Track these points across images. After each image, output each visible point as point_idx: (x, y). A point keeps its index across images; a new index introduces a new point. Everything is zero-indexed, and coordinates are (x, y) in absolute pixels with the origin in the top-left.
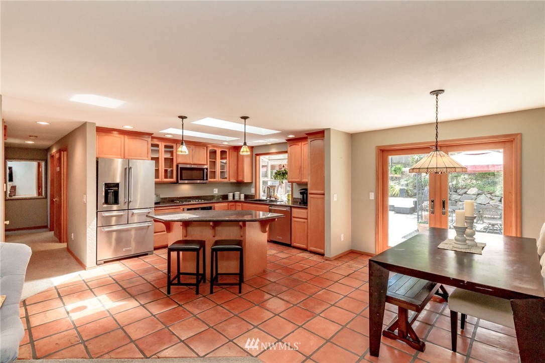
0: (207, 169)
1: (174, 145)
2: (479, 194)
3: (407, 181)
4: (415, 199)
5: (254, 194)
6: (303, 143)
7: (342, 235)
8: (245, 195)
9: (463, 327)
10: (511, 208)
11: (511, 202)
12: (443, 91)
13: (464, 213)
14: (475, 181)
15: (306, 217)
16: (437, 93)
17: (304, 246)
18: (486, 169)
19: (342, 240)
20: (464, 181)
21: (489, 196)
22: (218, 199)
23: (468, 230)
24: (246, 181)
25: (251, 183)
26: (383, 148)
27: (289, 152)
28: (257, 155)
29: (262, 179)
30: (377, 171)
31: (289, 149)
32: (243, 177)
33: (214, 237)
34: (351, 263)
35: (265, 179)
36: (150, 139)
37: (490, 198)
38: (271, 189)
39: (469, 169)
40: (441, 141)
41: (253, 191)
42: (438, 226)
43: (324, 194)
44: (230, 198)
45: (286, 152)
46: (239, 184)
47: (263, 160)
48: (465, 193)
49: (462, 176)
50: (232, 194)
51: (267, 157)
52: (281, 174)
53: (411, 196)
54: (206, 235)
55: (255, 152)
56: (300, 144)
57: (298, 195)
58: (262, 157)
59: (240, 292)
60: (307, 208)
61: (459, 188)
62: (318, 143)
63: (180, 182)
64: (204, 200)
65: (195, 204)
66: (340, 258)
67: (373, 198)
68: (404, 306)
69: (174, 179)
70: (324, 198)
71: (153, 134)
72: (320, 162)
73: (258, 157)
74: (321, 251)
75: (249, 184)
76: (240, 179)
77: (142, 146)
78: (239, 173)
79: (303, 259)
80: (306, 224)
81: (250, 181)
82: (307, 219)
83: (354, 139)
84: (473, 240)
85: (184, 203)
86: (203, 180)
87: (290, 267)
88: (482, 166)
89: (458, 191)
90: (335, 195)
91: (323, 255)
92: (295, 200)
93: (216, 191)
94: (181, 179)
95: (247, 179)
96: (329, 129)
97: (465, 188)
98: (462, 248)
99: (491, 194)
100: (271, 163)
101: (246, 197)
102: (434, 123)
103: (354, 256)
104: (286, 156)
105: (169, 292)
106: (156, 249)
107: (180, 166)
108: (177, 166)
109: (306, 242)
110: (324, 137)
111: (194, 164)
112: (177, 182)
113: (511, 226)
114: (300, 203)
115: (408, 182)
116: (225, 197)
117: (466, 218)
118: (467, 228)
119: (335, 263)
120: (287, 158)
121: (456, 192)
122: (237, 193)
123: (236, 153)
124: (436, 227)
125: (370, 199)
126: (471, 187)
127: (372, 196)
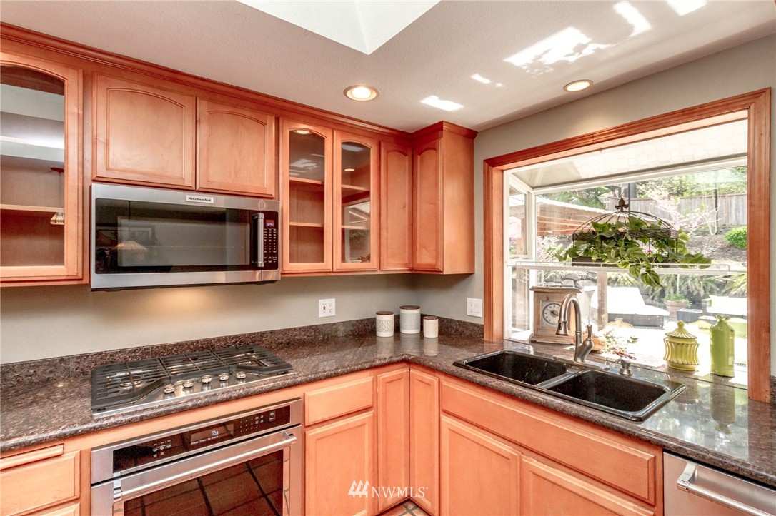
0: (272, 216)
1: (73, 82)
5: (481, 322)
8: (441, 323)
24: (447, 270)
25: (469, 275)
28: (493, 162)
29: (509, 262)
32: (438, 253)
35: (521, 262)
41: (474, 309)
44: (385, 333)
50: (390, 318)
55: (485, 151)
58: (510, 173)
76: (425, 259)
81: (461, 270)
86: (253, 266)
93: (328, 310)
101: (448, 330)
116: (364, 332)
122: (411, 316)
123: (406, 161)
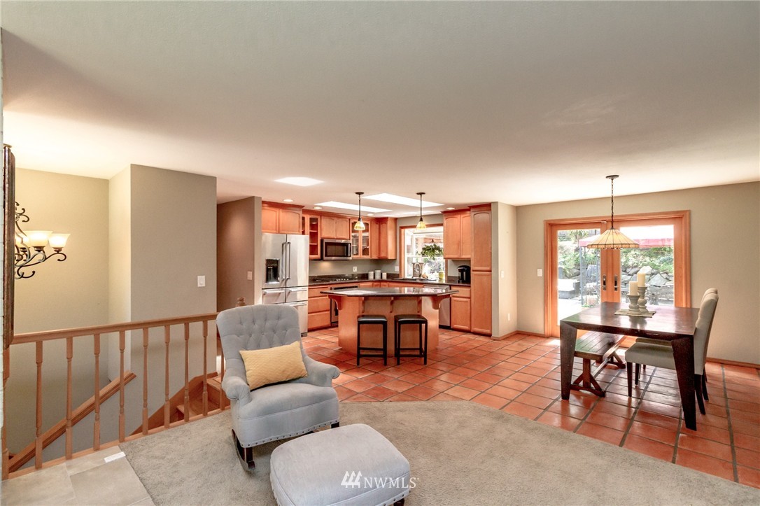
0: (351, 244)
1: (319, 218)
2: (653, 274)
3: (564, 257)
4: (576, 281)
5: (398, 273)
6: (462, 216)
7: (509, 315)
8: (387, 274)
9: (637, 383)
10: (681, 282)
11: (681, 277)
12: (618, 176)
13: (636, 284)
14: (648, 258)
15: (469, 296)
16: (612, 177)
17: (466, 328)
18: (660, 244)
19: (509, 319)
20: (634, 257)
21: (665, 275)
22: (358, 278)
23: (640, 300)
24: (389, 258)
25: (395, 260)
26: (552, 222)
27: (445, 225)
28: (402, 228)
29: (407, 255)
30: (546, 247)
31: (445, 222)
32: (387, 253)
33: (391, 312)
34: (520, 342)
35: (410, 255)
36: (301, 212)
37: (666, 278)
38: (418, 267)
39: (641, 243)
40: (617, 216)
41: (397, 269)
42: (610, 301)
43: (491, 271)
44: (371, 277)
45: (441, 225)
46: (380, 262)
47: (408, 233)
48: (636, 273)
49: (633, 252)
50: (372, 272)
51: (412, 230)
52: (430, 250)
53: (570, 277)
54: (384, 310)
55: (400, 225)
56: (458, 216)
57: (455, 273)
58: (407, 231)
59: (425, 363)
60: (470, 286)
61: (629, 267)
62: (483, 216)
63: (325, 258)
64: (350, 279)
65: (339, 283)
66: (507, 338)
67: (541, 275)
68: (587, 357)
69: (318, 256)
70: (491, 274)
71: (304, 206)
72: (486, 236)
73: (403, 230)
74: (488, 331)
75: (393, 261)
76: (383, 255)
77: (292, 219)
78: (382, 249)
79: (469, 340)
80: (469, 304)
81: (393, 258)
82: (470, 298)
83: (519, 211)
84: (645, 308)
85: (331, 282)
86: (347, 256)
87: (460, 345)
88: (657, 240)
89: (628, 270)
90: (503, 272)
91: (489, 336)
92: (451, 279)
93: (355, 270)
94: (326, 256)
95: (391, 256)
96: (497, 202)
97: (636, 267)
98: (635, 314)
99: (667, 273)
100: (415, 236)
101: (388, 276)
102: (609, 198)
103: (520, 336)
104: (441, 229)
105: (358, 364)
106: (310, 330)
107: (325, 241)
108: (322, 241)
109: (469, 322)
110: (491, 210)
111: (337, 239)
112: (321, 259)
113: (682, 300)
114: (459, 282)
115: (566, 259)
116: (365, 276)
117: (639, 288)
118: (639, 297)
119: (504, 342)
120: (442, 230)
121: (625, 271)
122: (378, 272)
123: (378, 226)
124: (609, 301)
125: (538, 275)
126: (643, 265)
127: (540, 273)
